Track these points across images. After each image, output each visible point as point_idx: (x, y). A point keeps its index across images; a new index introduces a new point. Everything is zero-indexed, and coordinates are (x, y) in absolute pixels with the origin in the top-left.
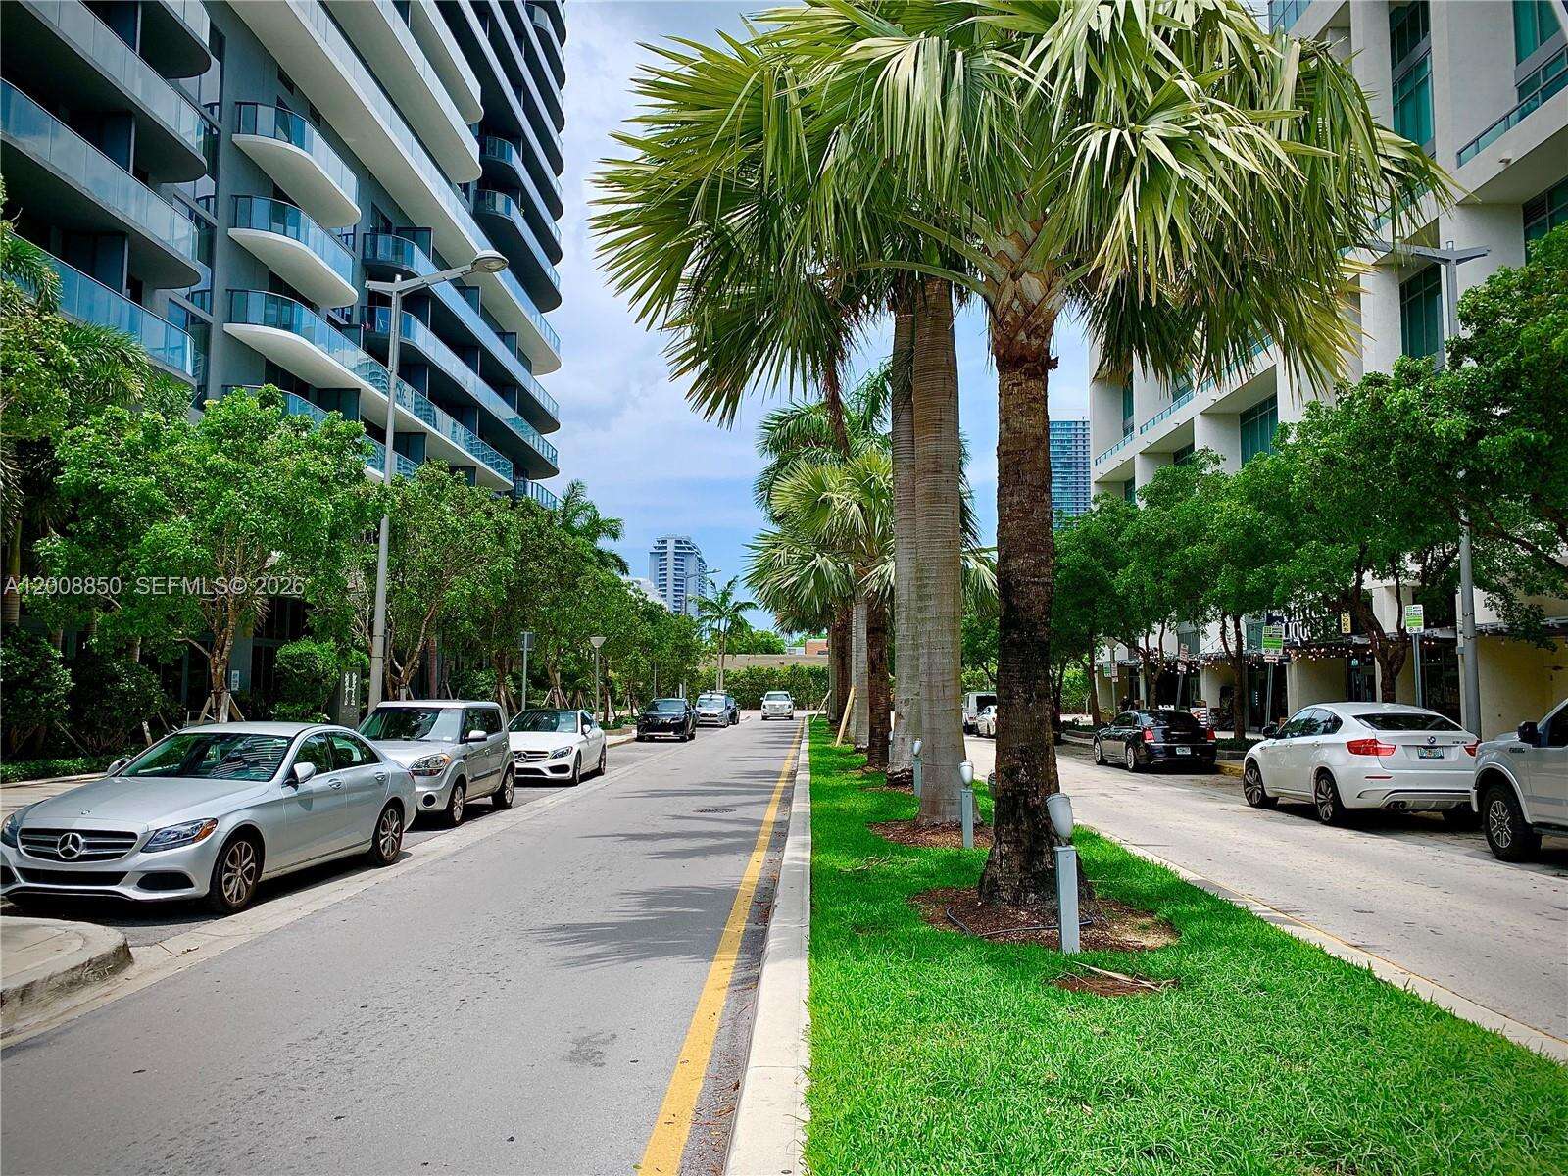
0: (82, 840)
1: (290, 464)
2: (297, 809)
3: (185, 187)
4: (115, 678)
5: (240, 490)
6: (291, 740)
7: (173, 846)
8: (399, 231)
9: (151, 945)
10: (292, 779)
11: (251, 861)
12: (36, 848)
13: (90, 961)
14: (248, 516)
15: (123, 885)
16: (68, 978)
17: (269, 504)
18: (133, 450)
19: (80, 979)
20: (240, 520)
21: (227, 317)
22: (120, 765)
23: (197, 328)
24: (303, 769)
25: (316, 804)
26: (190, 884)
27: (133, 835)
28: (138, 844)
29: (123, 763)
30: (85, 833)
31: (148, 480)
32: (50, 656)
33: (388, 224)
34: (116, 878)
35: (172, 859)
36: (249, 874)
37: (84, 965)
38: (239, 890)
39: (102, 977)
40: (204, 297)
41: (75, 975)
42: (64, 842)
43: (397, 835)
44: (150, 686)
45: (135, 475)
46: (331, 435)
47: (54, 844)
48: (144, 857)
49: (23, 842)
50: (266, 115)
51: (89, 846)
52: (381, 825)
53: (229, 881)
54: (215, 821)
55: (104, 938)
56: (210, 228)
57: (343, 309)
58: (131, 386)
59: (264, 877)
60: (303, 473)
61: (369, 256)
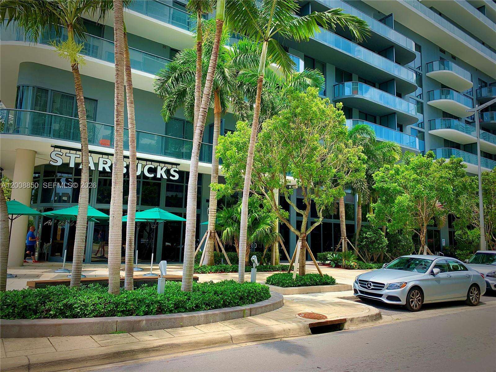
0: (372, 284)
1: (438, 175)
2: (435, 283)
3: (413, 94)
4: (400, 241)
5: (422, 184)
6: (433, 261)
7: (395, 289)
8: (490, 84)
9: (388, 315)
10: (432, 273)
11: (419, 297)
12: (362, 285)
13: (369, 316)
14: (424, 192)
15: (383, 298)
16: (363, 319)
17: (431, 188)
18: (392, 176)
19: (366, 320)
20: (422, 193)
21: (429, 129)
22: (385, 265)
23: (420, 134)
24: (436, 270)
25: (442, 282)
26: (400, 301)
27: (384, 284)
28: (386, 287)
29: (386, 264)
30: (373, 282)
31: (395, 184)
32: (381, 234)
33: (486, 84)
34: (381, 296)
35: (395, 292)
36: (419, 300)
37: (367, 316)
38: (416, 304)
39: (372, 321)
40: (422, 125)
41: (365, 318)
42: (368, 285)
43: (478, 296)
44: (410, 243)
45: (392, 183)
46: (452, 163)
47: (366, 284)
48: (387, 291)
49: (360, 283)
50: (436, 64)
51: (374, 286)
52: (469, 292)
53: (412, 302)
54: (406, 283)
55: (374, 310)
56: (422, 103)
57: (471, 116)
58: (396, 157)
59: (424, 302)
60: (441, 177)
61: (479, 96)
